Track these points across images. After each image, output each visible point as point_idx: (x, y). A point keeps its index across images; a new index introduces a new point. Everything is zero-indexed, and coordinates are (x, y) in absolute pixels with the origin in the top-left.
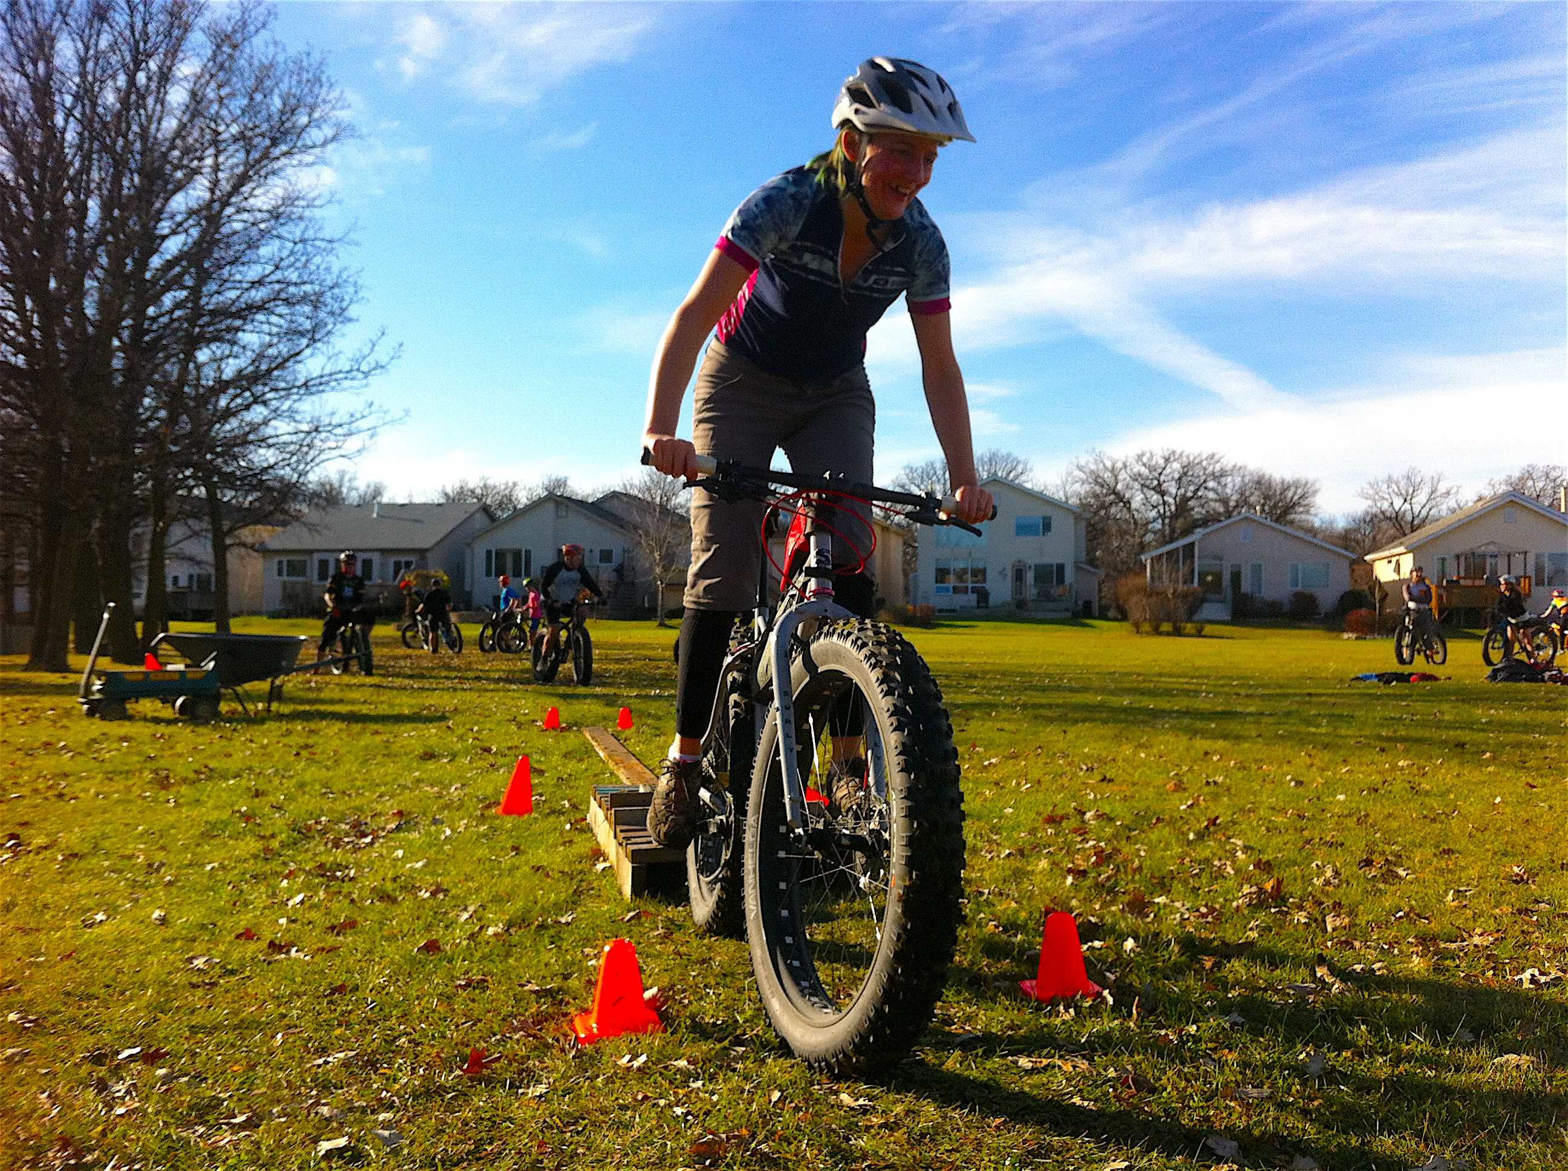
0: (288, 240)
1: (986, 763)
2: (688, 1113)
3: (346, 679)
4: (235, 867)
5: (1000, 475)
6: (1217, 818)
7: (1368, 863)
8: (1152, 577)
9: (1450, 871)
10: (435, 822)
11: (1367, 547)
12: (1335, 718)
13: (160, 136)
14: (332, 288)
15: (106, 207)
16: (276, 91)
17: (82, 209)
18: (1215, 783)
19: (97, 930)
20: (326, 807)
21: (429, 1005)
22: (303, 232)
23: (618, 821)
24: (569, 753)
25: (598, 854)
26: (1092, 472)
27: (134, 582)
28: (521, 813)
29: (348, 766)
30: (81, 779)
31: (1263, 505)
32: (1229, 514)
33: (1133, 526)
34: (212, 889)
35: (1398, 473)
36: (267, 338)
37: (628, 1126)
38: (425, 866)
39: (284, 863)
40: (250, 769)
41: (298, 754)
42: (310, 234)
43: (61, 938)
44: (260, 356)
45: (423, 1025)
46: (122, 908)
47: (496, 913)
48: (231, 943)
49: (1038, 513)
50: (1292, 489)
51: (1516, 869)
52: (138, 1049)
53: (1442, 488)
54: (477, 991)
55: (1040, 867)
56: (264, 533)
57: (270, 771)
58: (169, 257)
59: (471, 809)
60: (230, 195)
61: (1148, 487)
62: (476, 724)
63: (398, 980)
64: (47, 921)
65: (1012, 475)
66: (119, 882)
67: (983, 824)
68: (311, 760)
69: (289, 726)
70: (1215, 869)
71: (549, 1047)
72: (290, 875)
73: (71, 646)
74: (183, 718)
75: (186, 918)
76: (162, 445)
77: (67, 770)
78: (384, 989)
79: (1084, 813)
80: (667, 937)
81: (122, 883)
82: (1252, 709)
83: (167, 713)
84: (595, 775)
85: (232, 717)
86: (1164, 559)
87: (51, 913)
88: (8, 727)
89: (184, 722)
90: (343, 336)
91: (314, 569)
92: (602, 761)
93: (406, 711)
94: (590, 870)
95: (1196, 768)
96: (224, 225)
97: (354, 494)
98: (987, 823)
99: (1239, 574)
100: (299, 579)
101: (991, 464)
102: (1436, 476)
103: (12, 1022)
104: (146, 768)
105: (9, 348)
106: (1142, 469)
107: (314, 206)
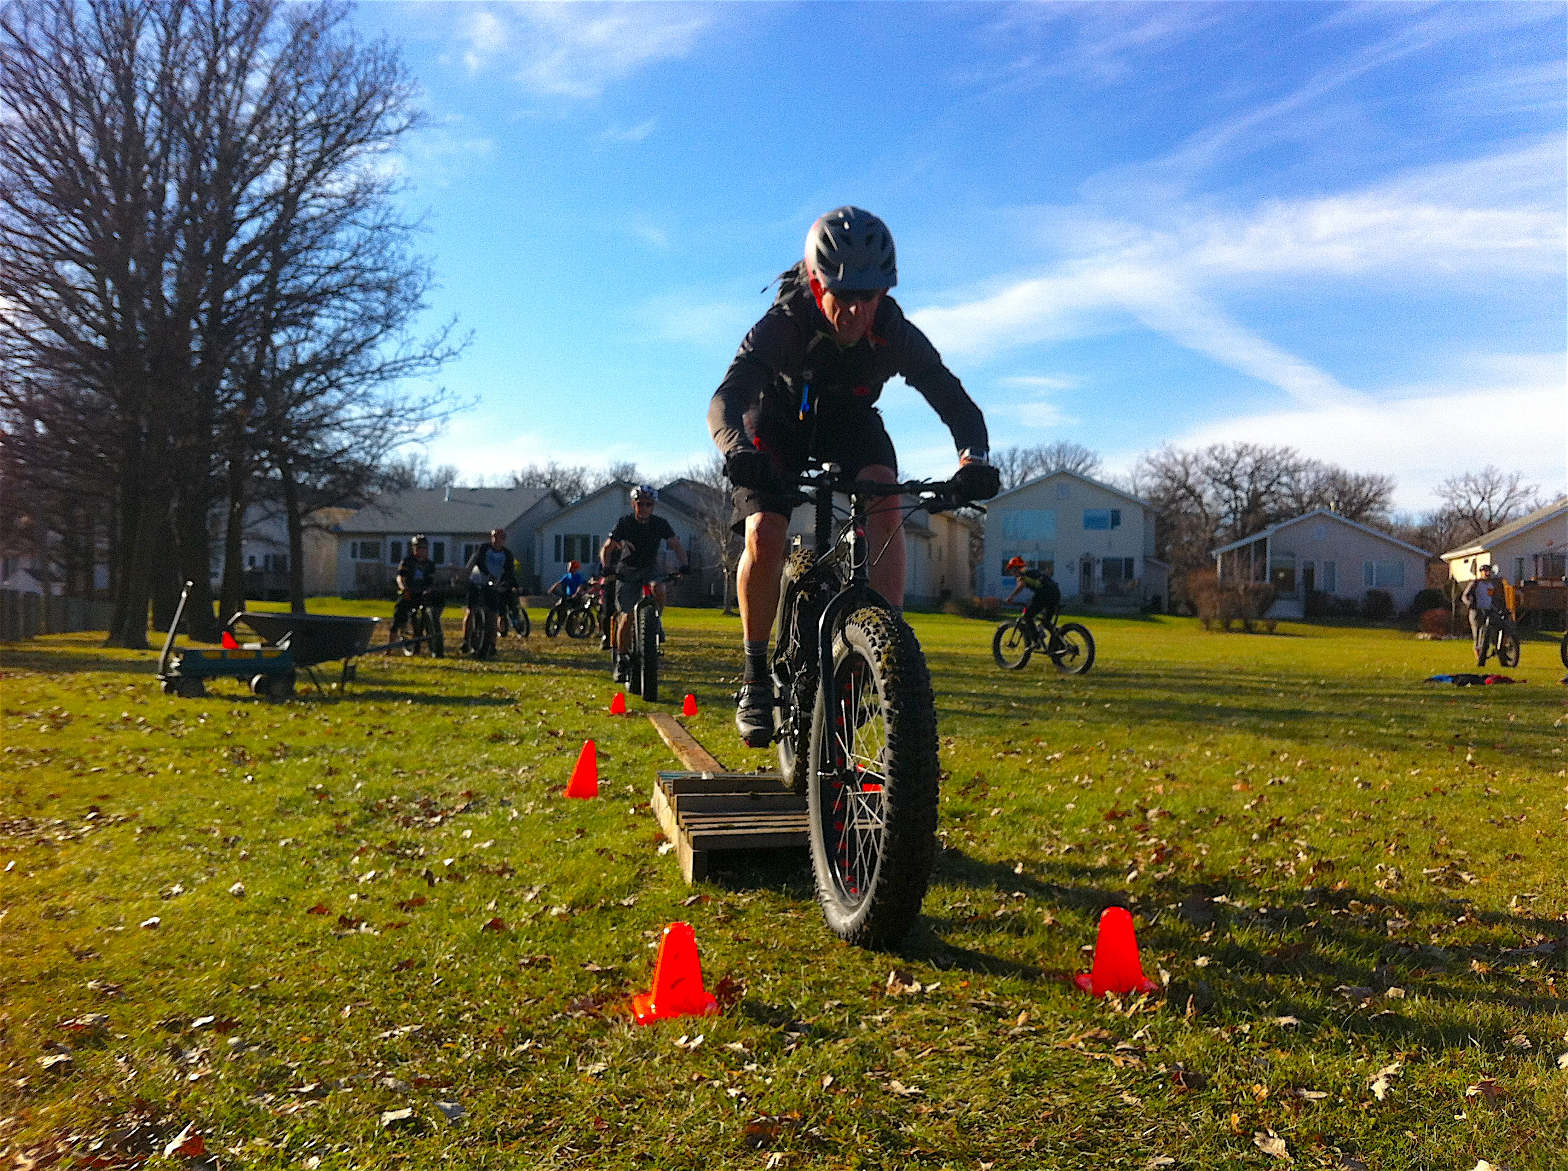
0: (365, 226)
1: (1049, 758)
2: (742, 1095)
3: (418, 661)
4: (309, 843)
5: (1068, 466)
6: (1281, 818)
8: (1223, 573)
9: (1515, 877)
10: (503, 803)
11: (1443, 546)
12: (1406, 719)
13: (238, 121)
14: (405, 275)
15: (184, 191)
16: (353, 79)
17: (162, 194)
18: (1281, 782)
19: (174, 902)
20: (396, 787)
21: (493, 982)
22: (380, 219)
23: (680, 807)
24: (635, 738)
25: (661, 838)
26: (1163, 465)
27: (212, 561)
28: (586, 796)
29: (418, 746)
30: (159, 754)
31: (1337, 502)
32: (1302, 511)
33: (1204, 521)
34: (285, 864)
35: (1476, 471)
36: (342, 324)
37: (683, 1105)
38: (494, 845)
39: (355, 840)
40: (324, 747)
41: (370, 734)
42: (388, 221)
43: (139, 909)
44: (335, 340)
45: (487, 1002)
46: (199, 882)
47: (560, 894)
48: (303, 917)
49: (1103, 507)
50: (1368, 486)
52: (211, 1018)
53: (1521, 486)
54: (540, 970)
55: (1100, 864)
56: (338, 515)
57: (343, 750)
58: (245, 241)
59: (538, 792)
60: (306, 180)
61: (1220, 482)
62: (545, 707)
63: (463, 957)
64: (125, 892)
65: (1081, 468)
66: (196, 855)
67: (1043, 819)
68: (383, 740)
69: (362, 707)
70: (1277, 869)
71: (608, 1026)
72: (362, 852)
73: (150, 623)
74: (260, 696)
75: (260, 892)
76: (239, 427)
77: (146, 745)
78: (449, 965)
79: (1146, 811)
80: (725, 923)
81: (199, 857)
82: (1321, 709)
83: (244, 691)
84: (660, 761)
85: (306, 697)
86: (1235, 555)
87: (130, 884)
88: (89, 701)
89: (260, 700)
90: (416, 322)
91: (387, 552)
92: (666, 747)
93: (475, 694)
94: (653, 856)
95: (1262, 767)
96: (300, 210)
97: (426, 478)
98: (1048, 818)
99: (1312, 571)
100: (372, 561)
101: (1059, 457)
102: (1515, 475)
103: (92, 990)
104: (223, 745)
105: (90, 329)
106: (1214, 462)
107: (389, 192)
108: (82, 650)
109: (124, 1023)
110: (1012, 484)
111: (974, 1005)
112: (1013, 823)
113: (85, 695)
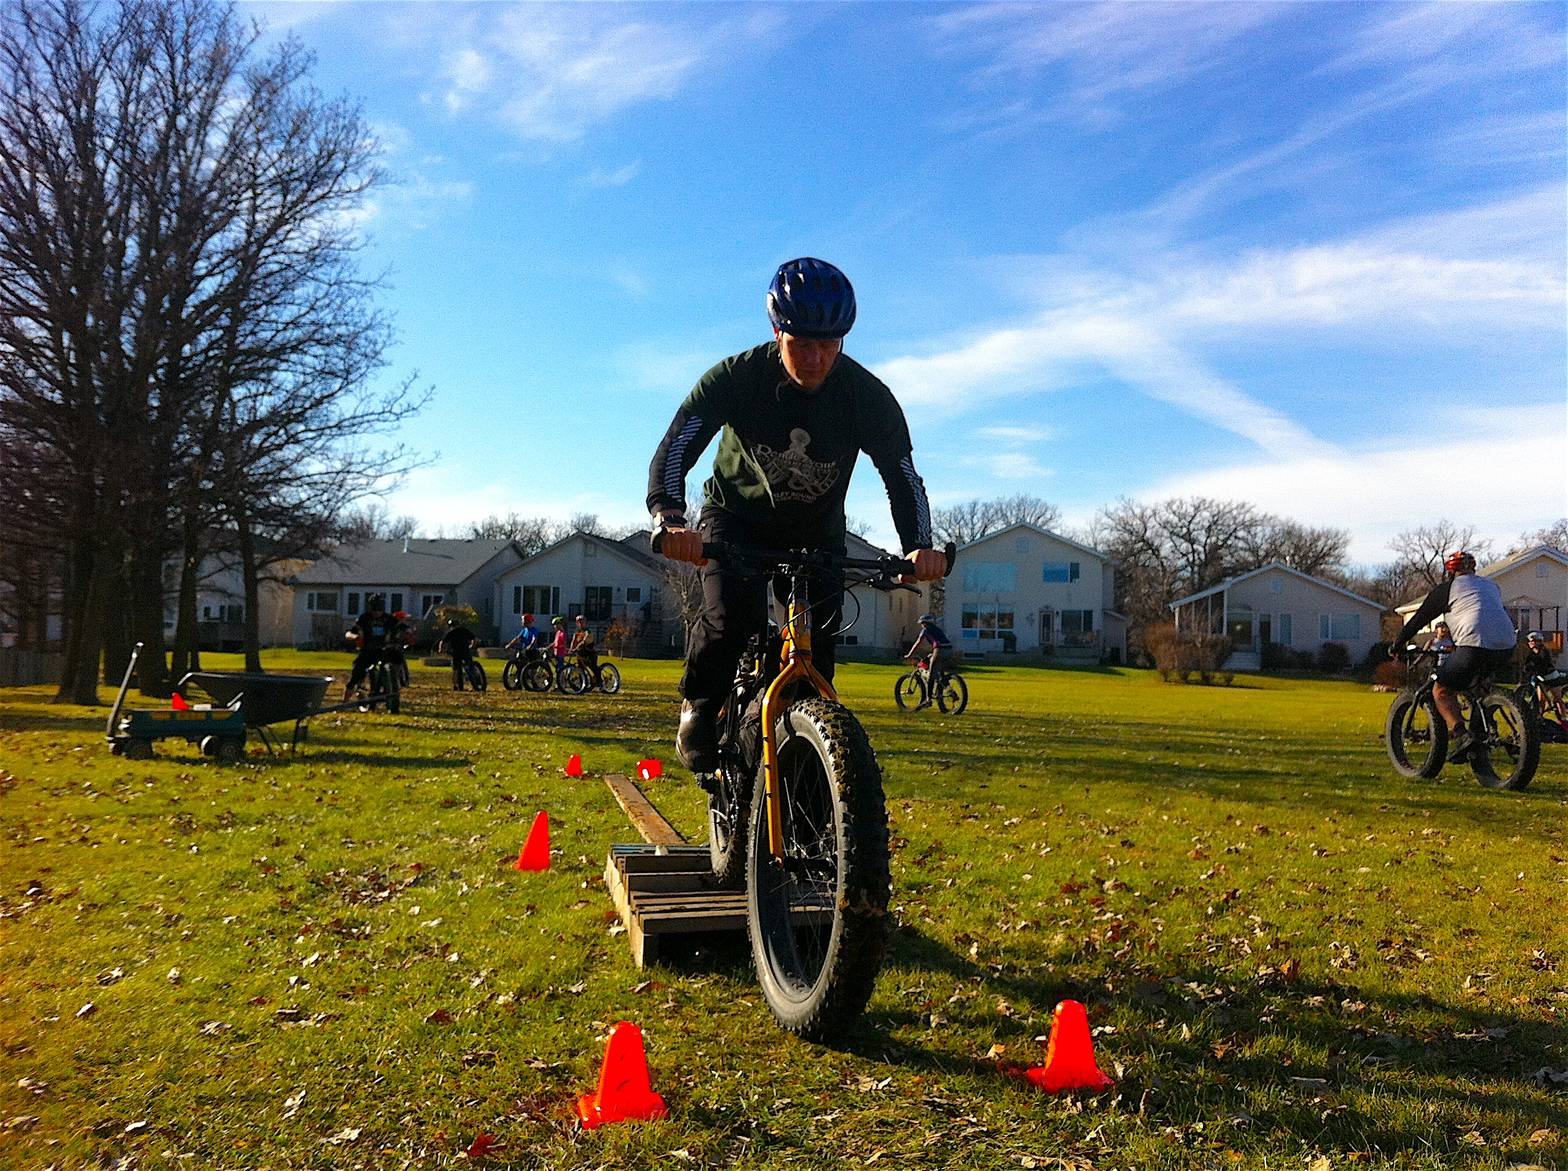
0: (324, 282)
1: (1006, 823)
3: (373, 718)
4: (253, 921)
5: (1028, 520)
6: (1236, 890)
7: (1387, 944)
8: (1180, 626)
9: (1470, 954)
10: (453, 876)
11: (1397, 600)
12: (1361, 780)
13: (199, 177)
14: (366, 329)
15: (144, 246)
16: (313, 136)
17: (121, 249)
18: (1237, 851)
19: (111, 988)
20: (345, 858)
21: (434, 1081)
22: (339, 274)
23: (632, 886)
24: (590, 803)
25: (613, 917)
26: (1121, 519)
27: (165, 613)
28: (538, 869)
29: (369, 813)
30: (105, 822)
31: (1293, 555)
32: (1258, 563)
33: (1161, 573)
34: (227, 945)
35: (1431, 525)
36: (301, 378)
38: (441, 924)
39: (302, 918)
40: (272, 814)
41: (320, 800)
42: (345, 276)
43: (76, 996)
44: (293, 396)
45: (428, 1103)
46: (139, 964)
47: (507, 980)
48: (243, 1006)
49: (1064, 560)
50: (1323, 539)
51: (1536, 953)
52: (144, 1122)
53: (1474, 541)
54: (484, 1067)
55: (1055, 942)
56: (295, 567)
57: (291, 817)
58: (204, 298)
59: (489, 864)
60: (267, 237)
61: (1178, 536)
62: (499, 768)
63: (406, 1052)
64: (63, 977)
65: (1040, 521)
66: (137, 935)
67: (1000, 891)
68: (333, 806)
69: (313, 769)
70: (1233, 946)
71: (551, 1131)
72: (307, 931)
73: (101, 675)
74: (209, 758)
75: (201, 977)
76: (195, 482)
77: (90, 812)
78: (391, 1061)
79: (1103, 882)
80: (675, 1012)
81: (140, 936)
82: (1278, 769)
83: (193, 752)
84: (615, 828)
85: (256, 759)
86: (1193, 609)
87: (69, 968)
88: (35, 764)
89: (209, 762)
90: (376, 378)
91: (344, 603)
92: (622, 813)
93: (429, 754)
94: (604, 935)
95: (1218, 832)
96: (260, 266)
97: (385, 528)
98: (1004, 890)
99: (1269, 624)
100: (329, 612)
101: (1019, 510)
102: (1468, 530)
103: (22, 1088)
104: (170, 812)
105: (46, 383)
106: (1172, 516)
107: (349, 249)
108: (31, 707)
110: (973, 537)
111: (927, 1103)
112: (970, 897)
113: (32, 756)
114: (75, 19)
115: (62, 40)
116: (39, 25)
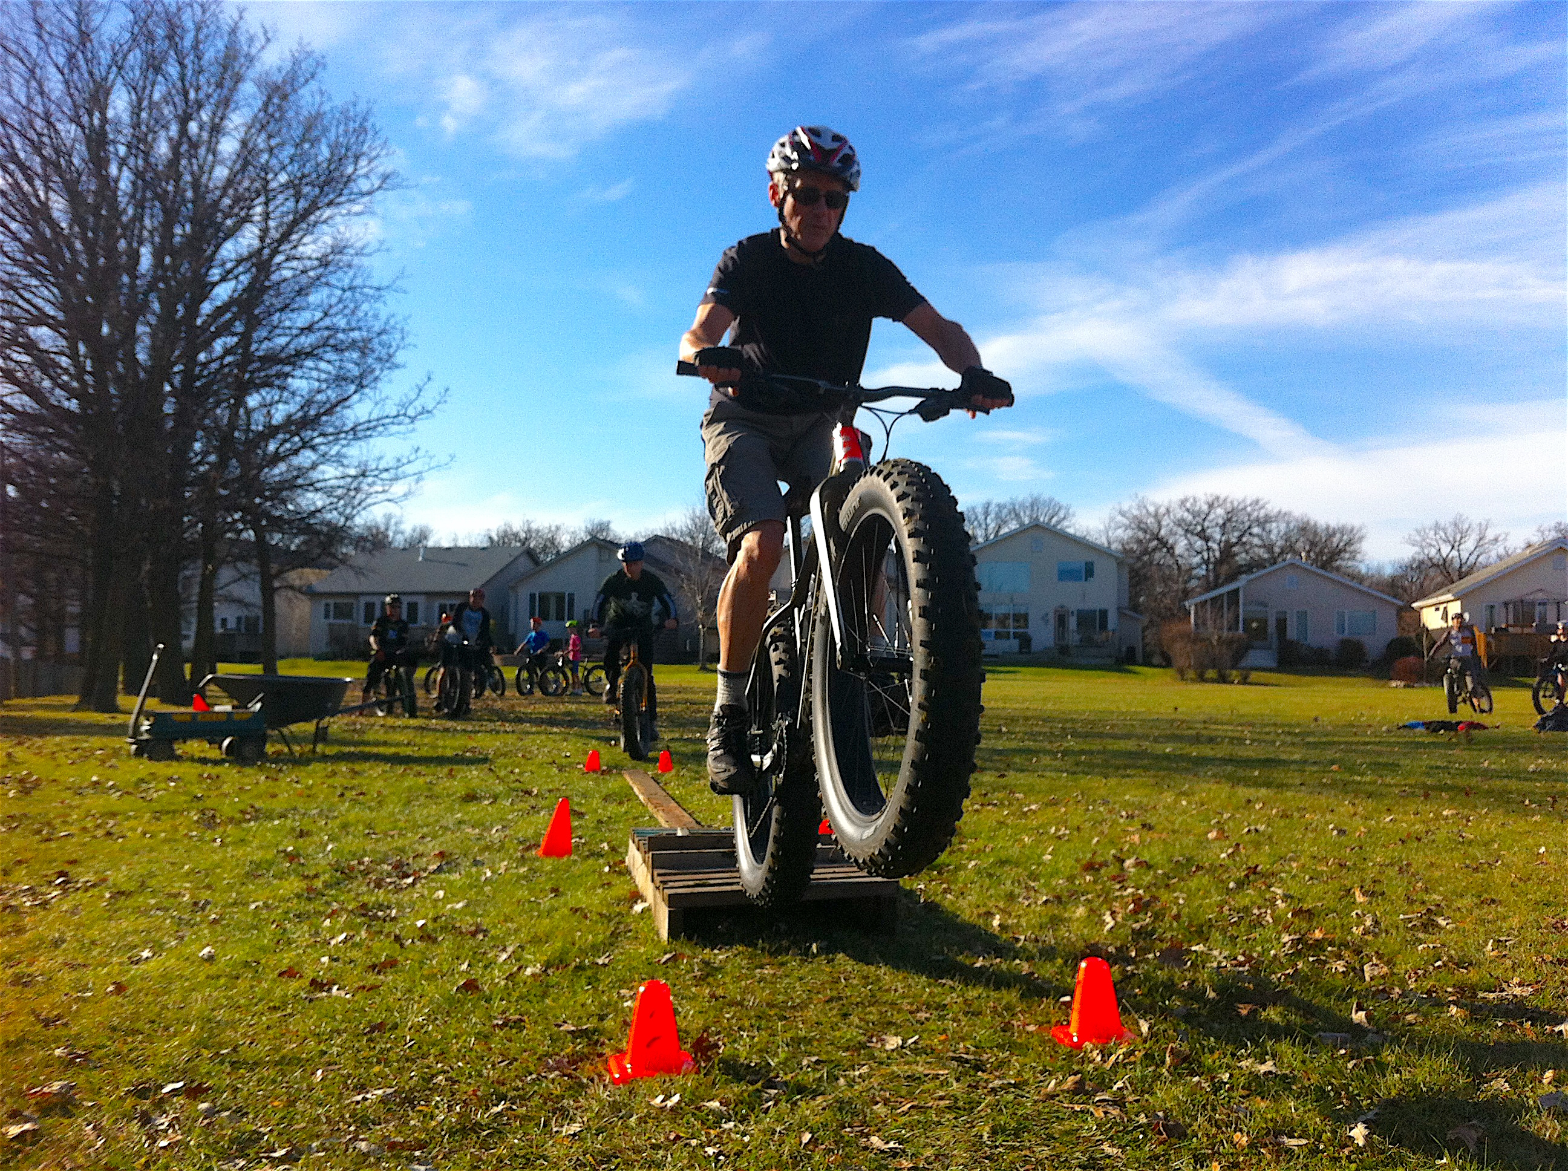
0: (337, 288)
1: (1026, 809)
2: (720, 1153)
3: (390, 721)
4: (279, 906)
5: (1042, 520)
6: (1257, 866)
8: (1196, 624)
9: (1491, 921)
10: (476, 863)
11: (1414, 594)
12: (1380, 767)
13: (211, 185)
14: (379, 334)
15: (158, 255)
16: (324, 140)
17: (135, 257)
18: (1257, 831)
19: (143, 967)
20: (368, 848)
21: (466, 1044)
22: (352, 281)
23: (656, 864)
24: (610, 796)
25: (636, 896)
26: (1135, 517)
27: (183, 624)
28: (560, 855)
29: (391, 807)
30: (128, 818)
31: (1308, 552)
32: (1274, 561)
33: (1176, 572)
34: (256, 928)
35: (1445, 520)
36: (316, 384)
37: (660, 1165)
38: (467, 906)
39: (328, 903)
40: (295, 809)
41: (342, 795)
42: (358, 282)
43: (108, 974)
44: (309, 403)
45: (460, 1064)
46: (168, 946)
47: (534, 953)
48: (274, 980)
49: (1080, 558)
50: (1338, 535)
52: (181, 1084)
53: (1490, 535)
54: (514, 1031)
55: (1078, 915)
56: (310, 576)
57: (315, 812)
58: (219, 303)
59: (511, 851)
60: (280, 243)
61: (1192, 534)
62: (518, 765)
63: (436, 1019)
64: (94, 958)
65: (1054, 520)
66: (165, 920)
67: (1020, 871)
68: (355, 801)
69: (334, 768)
70: (1254, 917)
71: (583, 1086)
72: (333, 915)
73: (120, 686)
74: (231, 758)
75: (230, 956)
76: (211, 489)
77: (115, 809)
78: (422, 1027)
79: (1123, 861)
80: (701, 980)
81: (168, 921)
82: (1297, 757)
83: (214, 754)
84: (635, 818)
85: (278, 758)
86: (1208, 607)
87: (99, 949)
88: (58, 766)
89: (231, 763)
90: (390, 381)
91: (360, 613)
92: (641, 804)
93: (449, 753)
94: (628, 914)
95: (1238, 816)
96: (273, 272)
97: (400, 538)
98: (1025, 869)
99: (1285, 620)
100: (345, 622)
101: (1032, 510)
102: (1484, 523)
103: (59, 1057)
104: (193, 808)
105: (62, 393)
106: (1186, 514)
107: (362, 254)
108: (52, 714)
109: (92, 1090)
110: (987, 537)
111: (953, 1059)
112: (990, 876)
113: (54, 759)
114: (87, 26)
115: (74, 49)
116: (50, 34)
